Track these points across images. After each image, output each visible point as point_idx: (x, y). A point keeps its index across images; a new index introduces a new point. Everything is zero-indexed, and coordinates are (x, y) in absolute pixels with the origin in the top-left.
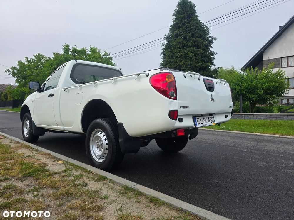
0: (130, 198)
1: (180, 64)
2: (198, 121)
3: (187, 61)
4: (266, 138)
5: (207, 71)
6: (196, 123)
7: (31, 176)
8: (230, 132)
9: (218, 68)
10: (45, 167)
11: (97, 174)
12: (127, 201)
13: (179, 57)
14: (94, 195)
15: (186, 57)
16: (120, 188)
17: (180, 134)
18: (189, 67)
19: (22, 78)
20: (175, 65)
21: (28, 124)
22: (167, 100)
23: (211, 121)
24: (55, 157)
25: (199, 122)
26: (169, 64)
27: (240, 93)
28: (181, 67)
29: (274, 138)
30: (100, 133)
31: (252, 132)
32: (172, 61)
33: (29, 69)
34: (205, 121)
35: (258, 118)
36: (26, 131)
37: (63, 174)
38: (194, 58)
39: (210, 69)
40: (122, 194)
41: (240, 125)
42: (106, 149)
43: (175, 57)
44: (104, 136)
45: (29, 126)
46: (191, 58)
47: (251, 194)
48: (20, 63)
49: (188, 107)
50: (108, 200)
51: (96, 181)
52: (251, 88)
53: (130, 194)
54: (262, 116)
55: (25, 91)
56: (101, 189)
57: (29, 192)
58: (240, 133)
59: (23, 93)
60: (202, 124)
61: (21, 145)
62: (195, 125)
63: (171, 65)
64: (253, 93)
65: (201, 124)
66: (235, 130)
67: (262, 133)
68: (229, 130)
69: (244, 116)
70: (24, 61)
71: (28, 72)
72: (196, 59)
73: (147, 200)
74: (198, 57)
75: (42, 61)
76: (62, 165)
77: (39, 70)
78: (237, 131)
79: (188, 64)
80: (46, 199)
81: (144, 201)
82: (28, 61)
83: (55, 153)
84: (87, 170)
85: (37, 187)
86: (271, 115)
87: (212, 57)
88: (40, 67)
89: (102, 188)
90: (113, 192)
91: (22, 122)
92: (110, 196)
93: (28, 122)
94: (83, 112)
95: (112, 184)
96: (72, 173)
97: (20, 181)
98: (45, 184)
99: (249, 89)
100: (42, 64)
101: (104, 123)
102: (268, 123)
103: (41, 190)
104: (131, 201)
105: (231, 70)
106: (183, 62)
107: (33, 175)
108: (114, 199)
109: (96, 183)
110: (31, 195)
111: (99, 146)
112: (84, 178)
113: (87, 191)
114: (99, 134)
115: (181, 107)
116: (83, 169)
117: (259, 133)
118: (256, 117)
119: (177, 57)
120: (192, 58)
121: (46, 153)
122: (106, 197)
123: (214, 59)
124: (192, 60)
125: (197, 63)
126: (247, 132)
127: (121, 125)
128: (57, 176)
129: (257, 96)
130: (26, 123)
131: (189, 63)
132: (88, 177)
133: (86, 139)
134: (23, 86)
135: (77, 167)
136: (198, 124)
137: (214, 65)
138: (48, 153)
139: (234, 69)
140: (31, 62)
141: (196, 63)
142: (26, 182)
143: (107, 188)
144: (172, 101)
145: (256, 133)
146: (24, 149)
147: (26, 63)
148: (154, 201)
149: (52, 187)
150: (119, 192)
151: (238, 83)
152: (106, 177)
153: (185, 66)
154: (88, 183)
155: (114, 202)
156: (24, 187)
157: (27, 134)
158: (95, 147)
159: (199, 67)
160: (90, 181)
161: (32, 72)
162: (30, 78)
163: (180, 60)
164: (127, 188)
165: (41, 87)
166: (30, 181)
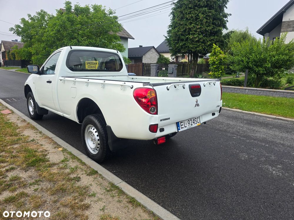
0: (113, 197)
1: (190, 27)
2: (181, 125)
3: (197, 23)
4: (261, 120)
5: (217, 36)
6: (179, 128)
7: (33, 166)
8: (229, 110)
9: (231, 32)
10: (46, 155)
11: (90, 167)
12: (111, 199)
13: (190, 20)
14: (84, 192)
15: (197, 19)
16: (107, 184)
17: (161, 142)
18: (198, 30)
19: (27, 37)
20: (184, 28)
21: (32, 103)
22: (148, 116)
23: (195, 122)
24: (56, 143)
25: (182, 127)
26: (178, 27)
27: (246, 66)
28: (191, 31)
29: (270, 119)
30: (93, 128)
31: (250, 111)
32: (181, 23)
33: (33, 28)
34: (189, 124)
35: (261, 94)
36: (31, 109)
37: (61, 165)
38: (205, 20)
39: (221, 33)
40: (108, 191)
41: (240, 101)
42: (99, 144)
43: (185, 19)
44: (94, 129)
45: (33, 105)
46: (201, 21)
47: (219, 195)
48: (23, 20)
49: (170, 118)
50: (95, 197)
51: (88, 175)
52: (260, 61)
53: (114, 192)
54: (266, 92)
55: (32, 52)
56: (91, 185)
57: (31, 184)
58: (238, 112)
59: (29, 53)
60: (186, 127)
61: (27, 124)
62: (178, 129)
63: (180, 27)
64: (261, 66)
65: (184, 127)
66: (234, 107)
67: (260, 112)
68: (228, 107)
69: (247, 91)
70: (27, 19)
71: (32, 32)
72: (207, 22)
73: (127, 200)
74: (209, 19)
75: (46, 19)
76: (61, 152)
77: (43, 29)
78: (236, 108)
79: (198, 28)
80: (44, 193)
81: (125, 200)
82: (32, 19)
83: (57, 137)
84: (82, 161)
85: (38, 179)
86: (274, 92)
87: (225, 19)
88: (44, 25)
89: (93, 184)
90: (101, 189)
91: (26, 99)
92: (97, 193)
93: (32, 101)
94: (77, 106)
95: (101, 179)
96: (69, 164)
97: (24, 172)
98: (44, 177)
99: (257, 62)
100: (46, 22)
101: (96, 121)
102: (269, 101)
103: (41, 183)
104: (114, 199)
105: (245, 33)
106: (193, 25)
107: (35, 165)
108: (100, 196)
109: (88, 177)
110: (33, 188)
111: (92, 140)
112: (79, 171)
113: (79, 187)
114: (92, 130)
115: (161, 120)
116: (79, 160)
117: (257, 112)
118: (260, 93)
119: (187, 19)
120: (203, 20)
121: (48, 137)
122: (94, 195)
123: (227, 21)
124: (202, 22)
125: (208, 27)
126: (246, 111)
127: (109, 127)
128: (55, 167)
129: (264, 69)
130: (30, 101)
131: (199, 26)
132: (82, 170)
133: (82, 131)
134: (29, 46)
135: (74, 157)
136: (181, 128)
137: (227, 29)
138: (50, 137)
139: (247, 32)
140: (35, 20)
141: (206, 26)
142: (29, 173)
143: (96, 184)
144: (152, 116)
145: (254, 112)
146: (30, 129)
147: (30, 21)
148: (132, 201)
149: (50, 181)
150: (106, 189)
151: (246, 54)
152: (97, 171)
153: (194, 30)
154: (81, 177)
155: (100, 199)
156: (27, 179)
157: (32, 112)
158: (89, 140)
159: (210, 32)
160: (82, 174)
161: (36, 31)
162: (35, 38)
163: (190, 22)
164: (113, 185)
165: (40, 70)
166: (32, 172)
